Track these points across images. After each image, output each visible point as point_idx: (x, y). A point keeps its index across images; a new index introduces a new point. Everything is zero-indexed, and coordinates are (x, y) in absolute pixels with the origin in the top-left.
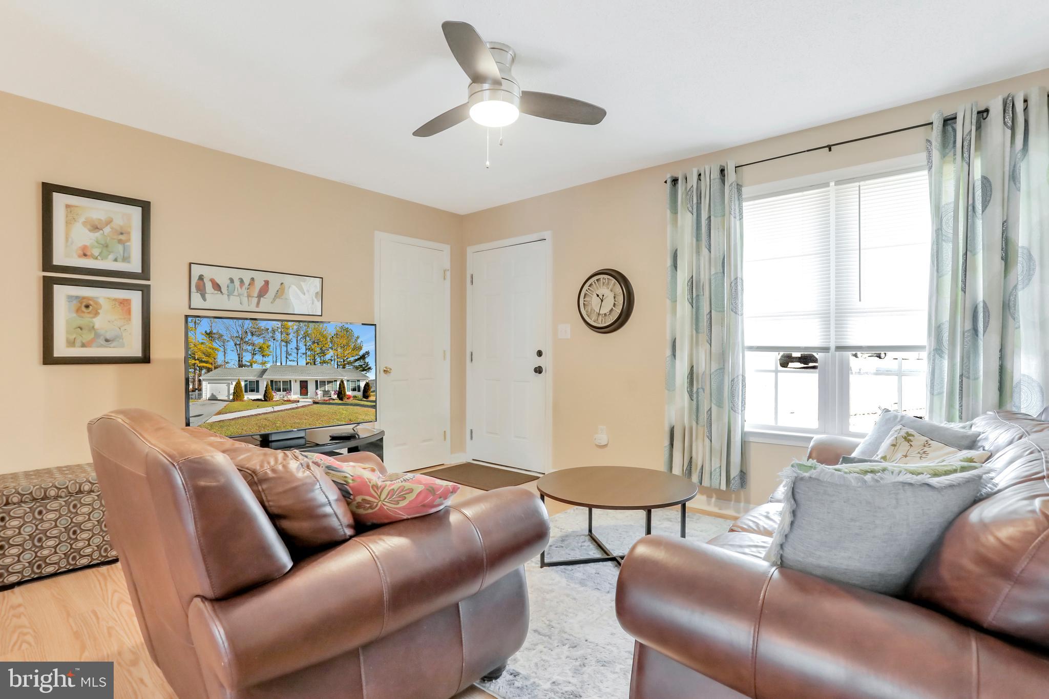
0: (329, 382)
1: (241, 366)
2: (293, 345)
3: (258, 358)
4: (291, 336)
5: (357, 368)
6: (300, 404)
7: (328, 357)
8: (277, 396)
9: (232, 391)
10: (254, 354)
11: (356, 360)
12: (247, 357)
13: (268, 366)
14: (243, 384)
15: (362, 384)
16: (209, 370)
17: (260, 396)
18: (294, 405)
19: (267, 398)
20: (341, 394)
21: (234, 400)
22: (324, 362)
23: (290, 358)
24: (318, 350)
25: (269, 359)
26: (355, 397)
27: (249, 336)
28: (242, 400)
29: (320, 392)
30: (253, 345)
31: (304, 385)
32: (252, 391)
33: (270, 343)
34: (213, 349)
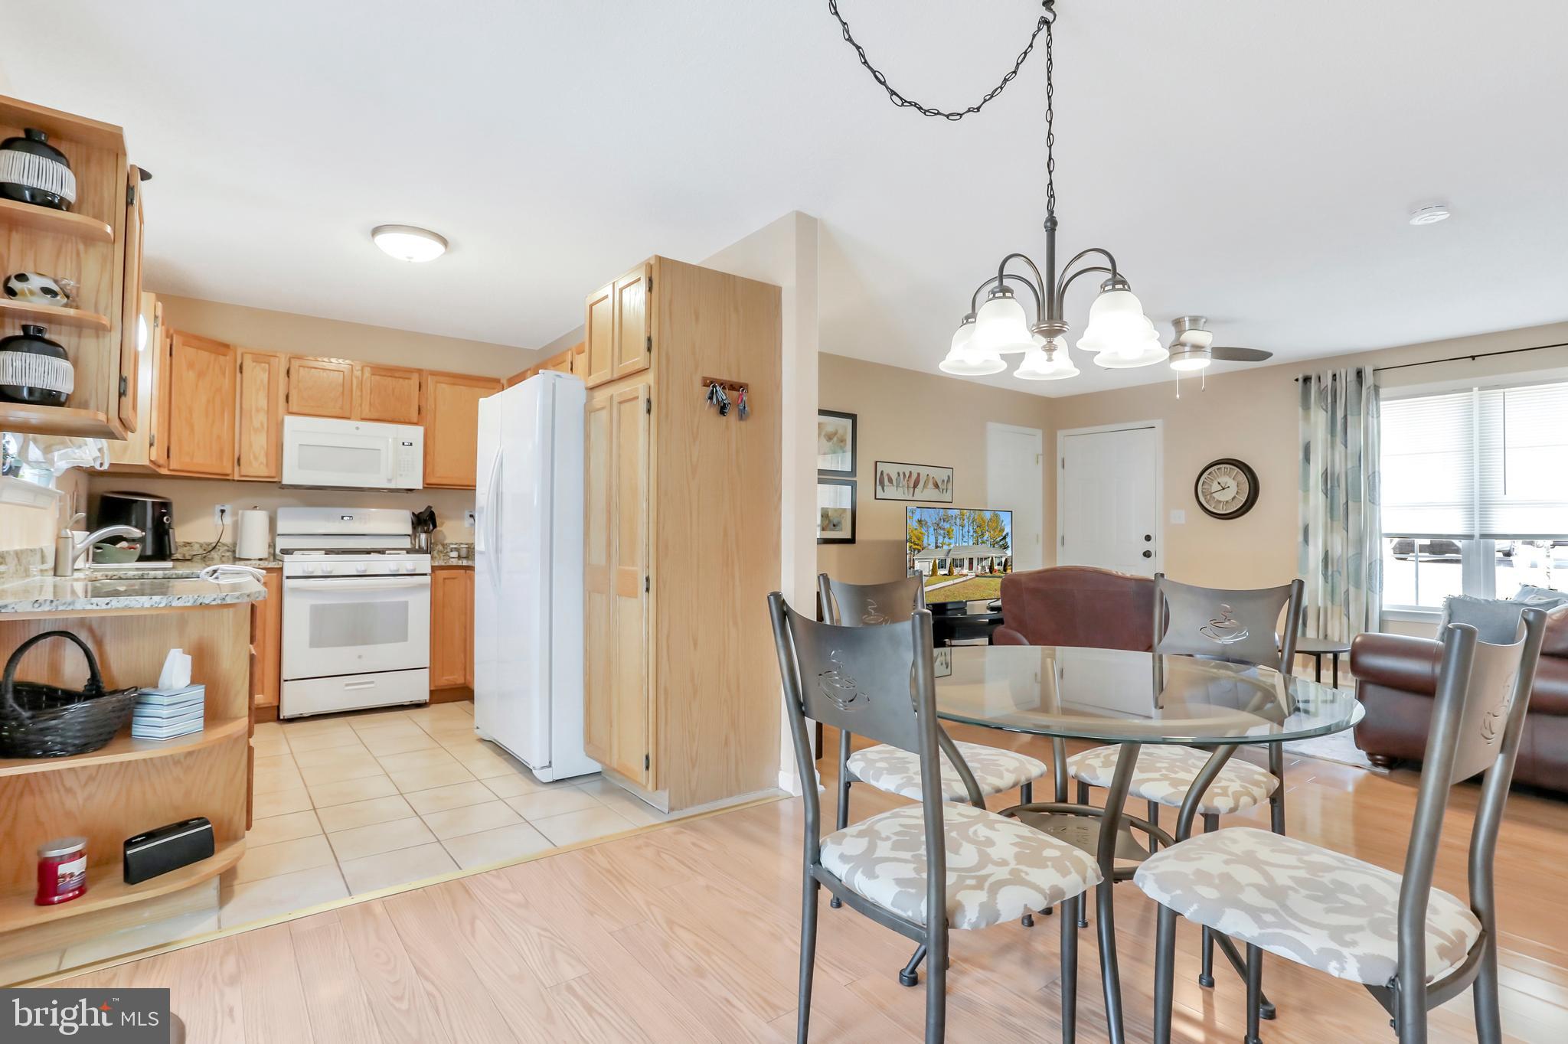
0: (985, 559)
1: (937, 547)
2: (966, 529)
3: (946, 539)
4: (965, 522)
5: (1001, 546)
6: (968, 577)
7: (985, 538)
8: (956, 571)
9: (931, 568)
10: (945, 537)
11: (1001, 540)
12: (940, 540)
13: (952, 546)
14: (937, 562)
15: (1003, 560)
16: (919, 551)
17: (946, 572)
18: (965, 578)
19: (950, 573)
20: (991, 568)
21: (932, 576)
22: (983, 542)
23: (965, 540)
24: (980, 532)
25: (952, 541)
26: (999, 570)
27: (942, 523)
28: (936, 575)
29: (980, 568)
30: (944, 529)
31: (971, 560)
32: (942, 567)
33: (954, 528)
34: (922, 534)
